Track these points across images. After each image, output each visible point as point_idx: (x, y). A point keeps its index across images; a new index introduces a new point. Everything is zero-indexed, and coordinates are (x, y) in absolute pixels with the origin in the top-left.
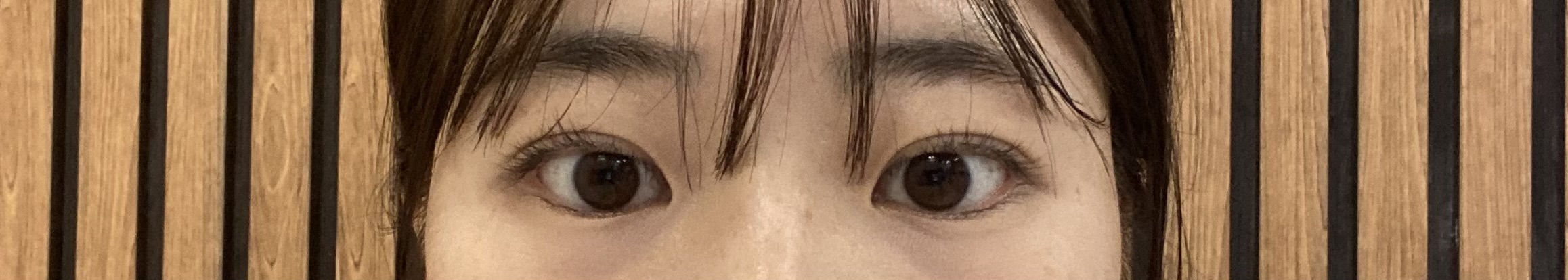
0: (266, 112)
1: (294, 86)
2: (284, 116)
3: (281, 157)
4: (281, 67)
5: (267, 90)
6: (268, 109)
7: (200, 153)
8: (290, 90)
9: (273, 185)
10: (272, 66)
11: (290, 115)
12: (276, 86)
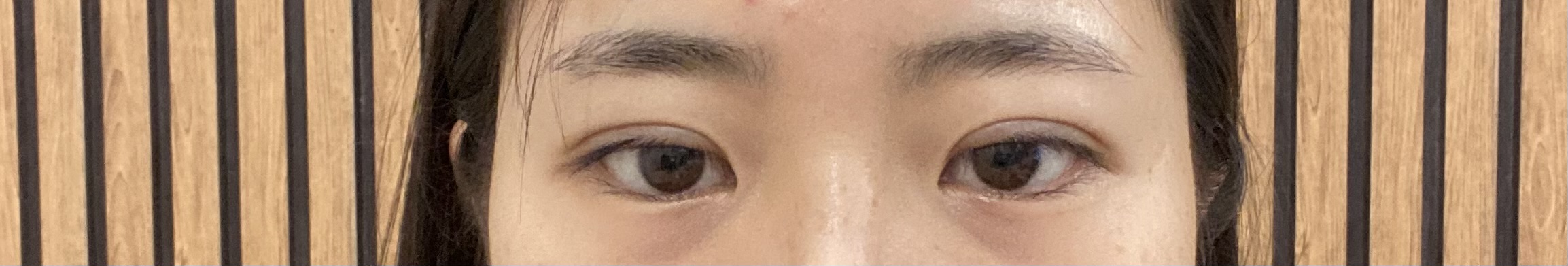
0: (1534, 166)
1: (1559, 143)
2: (1550, 168)
3: (1548, 202)
4: (1547, 129)
5: (1535, 147)
6: (1536, 161)
7: (1477, 199)
8: (1556, 147)
9: (1541, 223)
10: (1539, 127)
11: (1556, 167)
12: (1544, 144)
